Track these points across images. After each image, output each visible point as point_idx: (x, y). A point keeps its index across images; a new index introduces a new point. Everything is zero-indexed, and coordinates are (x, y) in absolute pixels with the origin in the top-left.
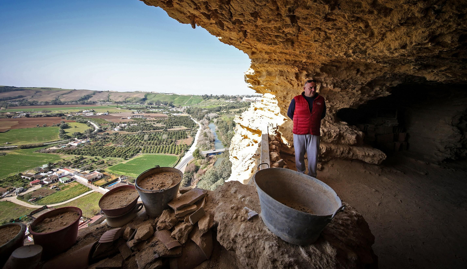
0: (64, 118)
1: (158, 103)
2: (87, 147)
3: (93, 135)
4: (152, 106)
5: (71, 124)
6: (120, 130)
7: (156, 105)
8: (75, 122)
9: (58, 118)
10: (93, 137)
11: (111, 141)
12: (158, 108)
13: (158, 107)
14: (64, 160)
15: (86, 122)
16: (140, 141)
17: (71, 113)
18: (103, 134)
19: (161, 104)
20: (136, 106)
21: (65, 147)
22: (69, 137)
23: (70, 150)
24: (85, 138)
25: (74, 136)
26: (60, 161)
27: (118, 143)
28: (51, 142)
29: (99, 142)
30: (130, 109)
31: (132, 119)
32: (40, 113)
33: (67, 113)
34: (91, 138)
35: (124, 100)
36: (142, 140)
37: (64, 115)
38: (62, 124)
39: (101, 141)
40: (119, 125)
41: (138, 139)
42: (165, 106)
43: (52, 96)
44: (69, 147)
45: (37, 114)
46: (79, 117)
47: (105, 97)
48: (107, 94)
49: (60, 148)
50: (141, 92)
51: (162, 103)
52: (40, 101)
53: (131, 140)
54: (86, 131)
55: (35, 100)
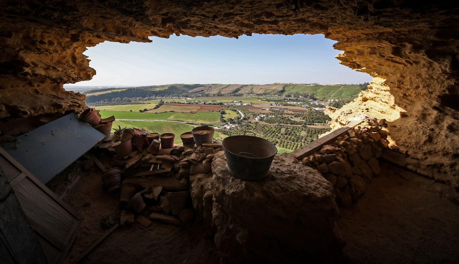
0: (223, 106)
1: (297, 95)
2: (235, 131)
3: (240, 122)
4: (291, 98)
5: (227, 111)
6: (260, 120)
7: (294, 97)
8: (229, 109)
9: (219, 106)
10: (240, 123)
11: (252, 129)
12: (297, 100)
13: (297, 99)
14: (221, 138)
15: (235, 111)
16: (277, 133)
17: (227, 102)
18: (246, 121)
19: (300, 97)
20: (274, 98)
21: (222, 129)
22: (225, 121)
23: (225, 131)
24: (234, 123)
25: (228, 121)
26: (219, 138)
27: (258, 132)
28: (215, 123)
29: (244, 128)
30: (268, 101)
31: (270, 110)
32: (210, 102)
33: (225, 103)
34: (238, 124)
35: (264, 93)
36: (279, 133)
37: (223, 104)
38: (221, 111)
39: (245, 128)
40: (259, 115)
41: (274, 132)
42: (305, 98)
43: (217, 90)
44: (225, 129)
45: (209, 103)
46: (232, 106)
47: (249, 89)
48: (251, 87)
49: (220, 129)
50: (280, 84)
51: (301, 95)
52: (211, 94)
53: (269, 131)
54: (235, 118)
55: (208, 93)
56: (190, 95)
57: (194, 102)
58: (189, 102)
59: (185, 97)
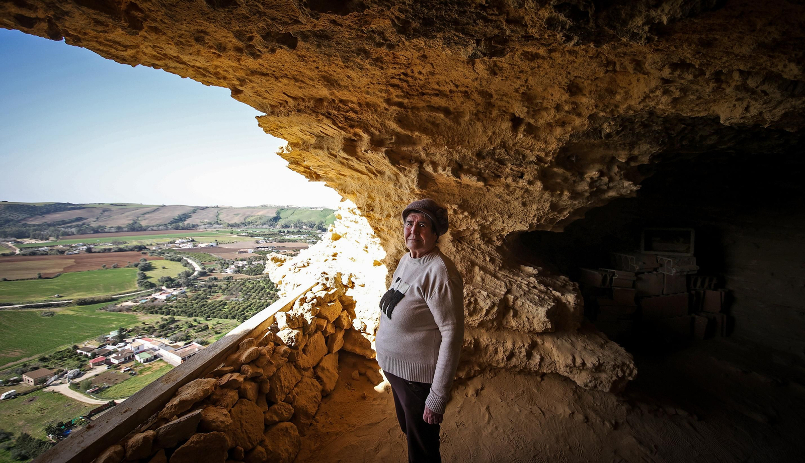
0: (145, 254)
1: (299, 224)
2: (181, 301)
3: (192, 281)
4: (289, 229)
5: (155, 263)
6: (236, 271)
7: (295, 228)
8: (162, 259)
9: (135, 253)
10: (192, 285)
11: (221, 291)
12: (299, 233)
13: (299, 231)
14: (144, 323)
15: (180, 260)
16: (268, 290)
17: (158, 244)
18: (207, 278)
19: (304, 227)
20: (261, 230)
21: (146, 302)
22: (152, 285)
23: (154, 307)
24: (179, 285)
25: (161, 284)
26: (138, 325)
27: (232, 294)
28: (125, 293)
29: (200, 292)
30: (252, 236)
31: (255, 252)
32: (108, 246)
33: (151, 245)
34: (187, 286)
35: (243, 222)
36: (271, 290)
37: (145, 248)
38: (142, 263)
39: (204, 291)
40: (235, 264)
41: (264, 288)
42: (310, 229)
43: (127, 216)
44: (153, 302)
45: (104, 247)
46: (170, 250)
47: (211, 216)
48: (216, 210)
49: (138, 304)
50: (271, 207)
51: (306, 225)
52: (108, 226)
53: (253, 288)
54: (180, 275)
55: (101, 224)
56: (35, 230)
57: (50, 248)
58: (31, 250)
59: (13, 239)
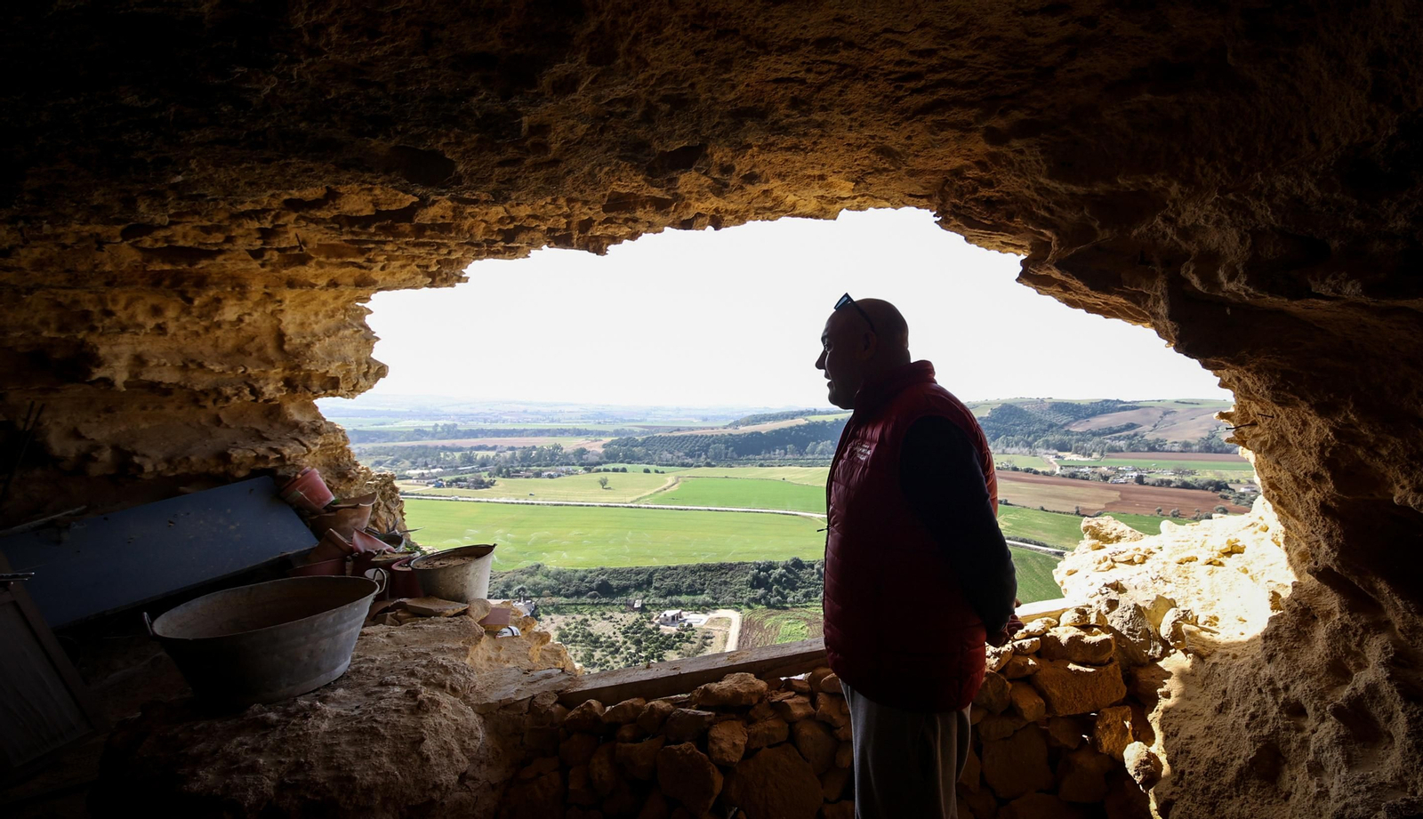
0: (1226, 498)
9: (1209, 494)
17: (1249, 482)
32: (1168, 475)
33: (1238, 482)
37: (1226, 487)
43: (1200, 424)
45: (1161, 478)
52: (1170, 440)
55: (1160, 435)
56: (1078, 441)
57: (1092, 470)
58: (1072, 470)
59: (1055, 451)
